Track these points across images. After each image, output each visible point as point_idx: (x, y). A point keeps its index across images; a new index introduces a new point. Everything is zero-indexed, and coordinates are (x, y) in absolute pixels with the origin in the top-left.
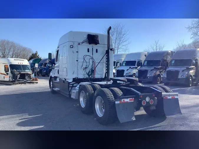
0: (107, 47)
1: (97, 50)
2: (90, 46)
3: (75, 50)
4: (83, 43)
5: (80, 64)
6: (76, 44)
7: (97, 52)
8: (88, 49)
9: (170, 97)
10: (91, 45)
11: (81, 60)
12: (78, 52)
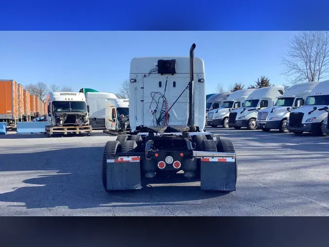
0: (189, 76)
1: (174, 83)
2: (163, 78)
3: (139, 85)
4: (150, 73)
5: (147, 106)
6: (140, 76)
7: (174, 85)
8: (160, 83)
9: (216, 160)
10: (165, 76)
11: (148, 100)
12: (143, 88)
